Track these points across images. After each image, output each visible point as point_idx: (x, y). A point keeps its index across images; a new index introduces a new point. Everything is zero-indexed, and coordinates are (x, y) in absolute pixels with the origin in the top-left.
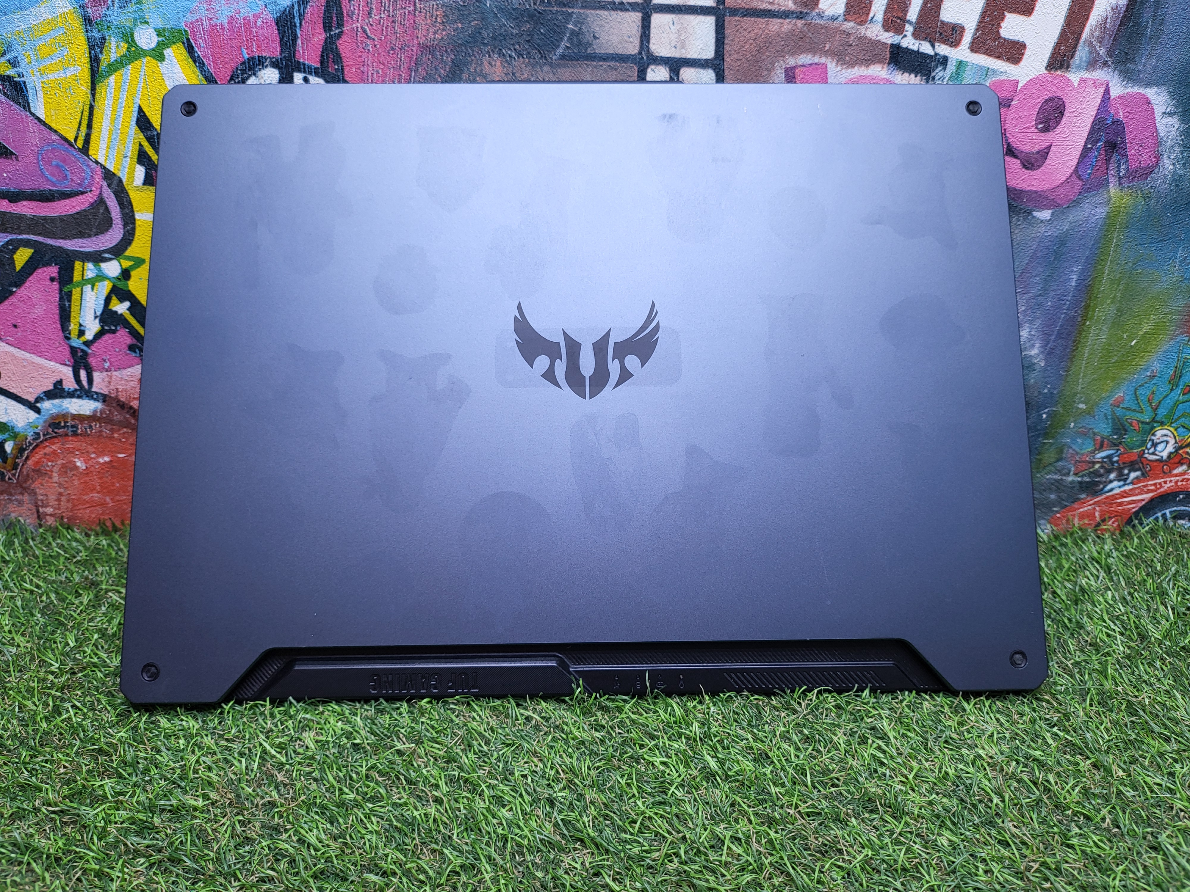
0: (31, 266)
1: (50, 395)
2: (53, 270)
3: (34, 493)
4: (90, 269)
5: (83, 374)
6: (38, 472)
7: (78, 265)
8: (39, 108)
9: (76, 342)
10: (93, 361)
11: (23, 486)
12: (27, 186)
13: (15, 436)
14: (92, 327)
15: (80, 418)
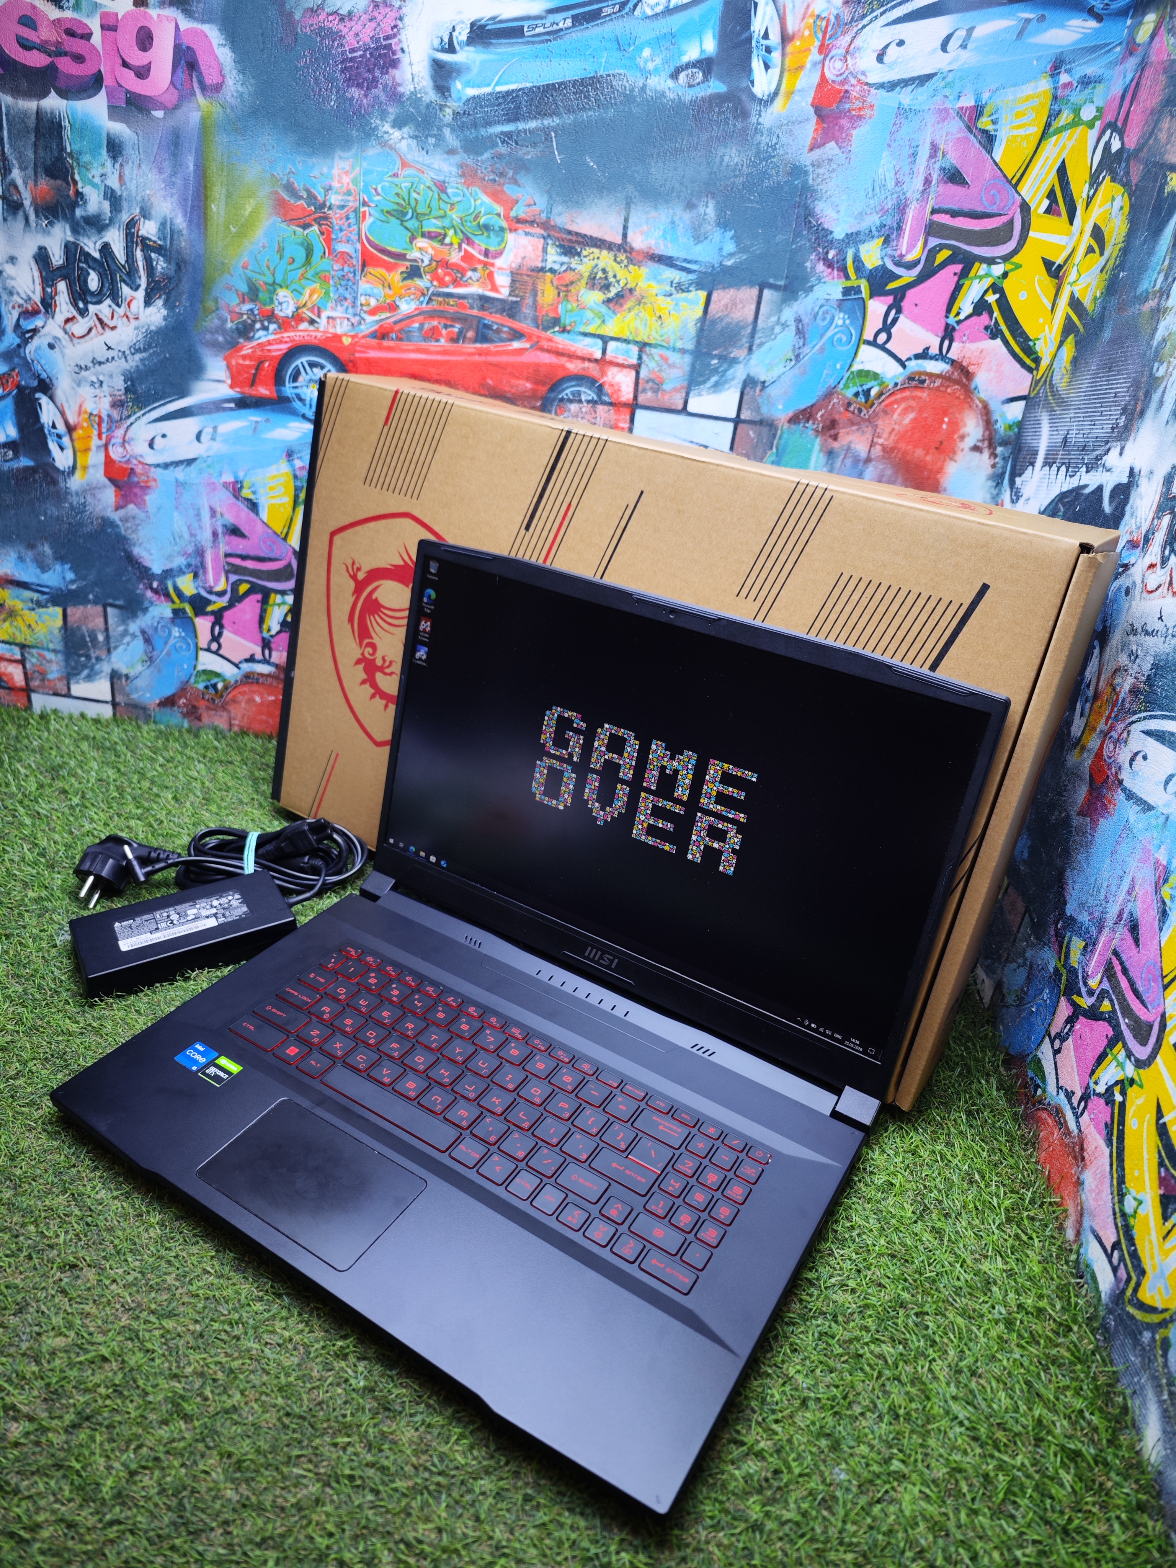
0: (247, 593)
1: (247, 661)
2: (259, 597)
3: (229, 712)
4: (278, 598)
5: (267, 652)
6: (234, 701)
7: (273, 595)
8: (264, 515)
9: (266, 635)
10: (273, 646)
11: (224, 708)
12: (252, 553)
13: (224, 680)
14: (276, 628)
15: (262, 675)
